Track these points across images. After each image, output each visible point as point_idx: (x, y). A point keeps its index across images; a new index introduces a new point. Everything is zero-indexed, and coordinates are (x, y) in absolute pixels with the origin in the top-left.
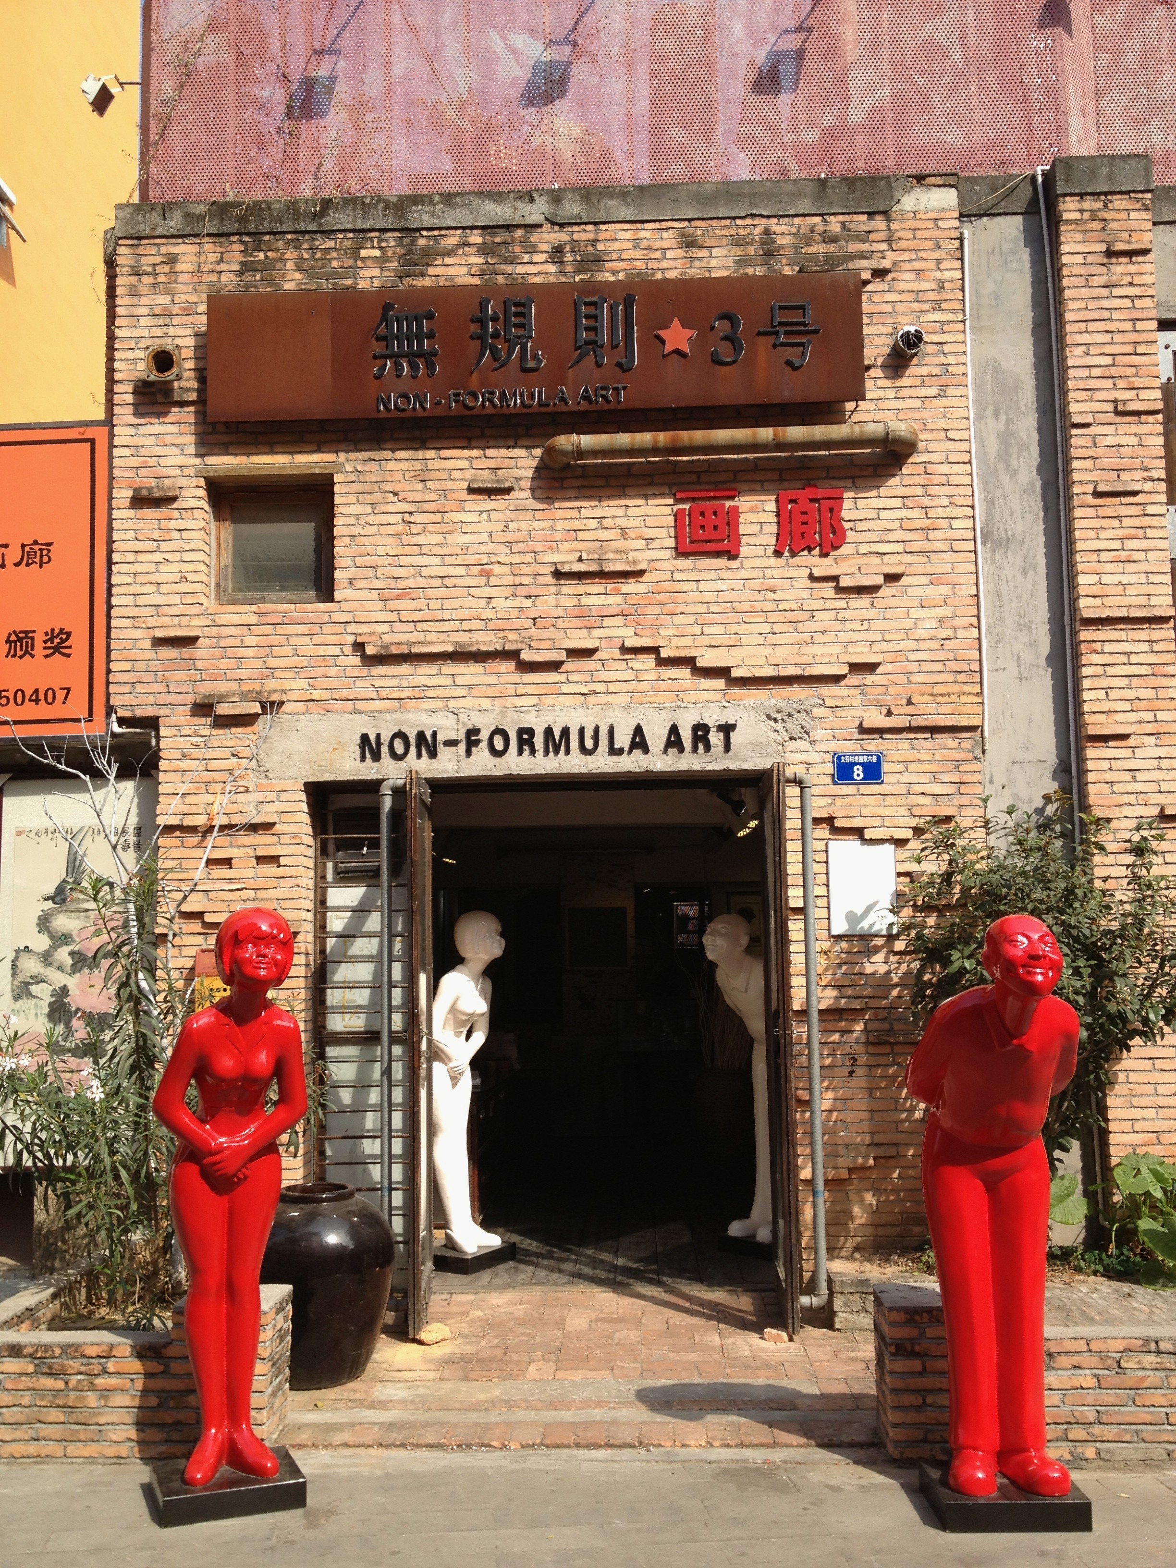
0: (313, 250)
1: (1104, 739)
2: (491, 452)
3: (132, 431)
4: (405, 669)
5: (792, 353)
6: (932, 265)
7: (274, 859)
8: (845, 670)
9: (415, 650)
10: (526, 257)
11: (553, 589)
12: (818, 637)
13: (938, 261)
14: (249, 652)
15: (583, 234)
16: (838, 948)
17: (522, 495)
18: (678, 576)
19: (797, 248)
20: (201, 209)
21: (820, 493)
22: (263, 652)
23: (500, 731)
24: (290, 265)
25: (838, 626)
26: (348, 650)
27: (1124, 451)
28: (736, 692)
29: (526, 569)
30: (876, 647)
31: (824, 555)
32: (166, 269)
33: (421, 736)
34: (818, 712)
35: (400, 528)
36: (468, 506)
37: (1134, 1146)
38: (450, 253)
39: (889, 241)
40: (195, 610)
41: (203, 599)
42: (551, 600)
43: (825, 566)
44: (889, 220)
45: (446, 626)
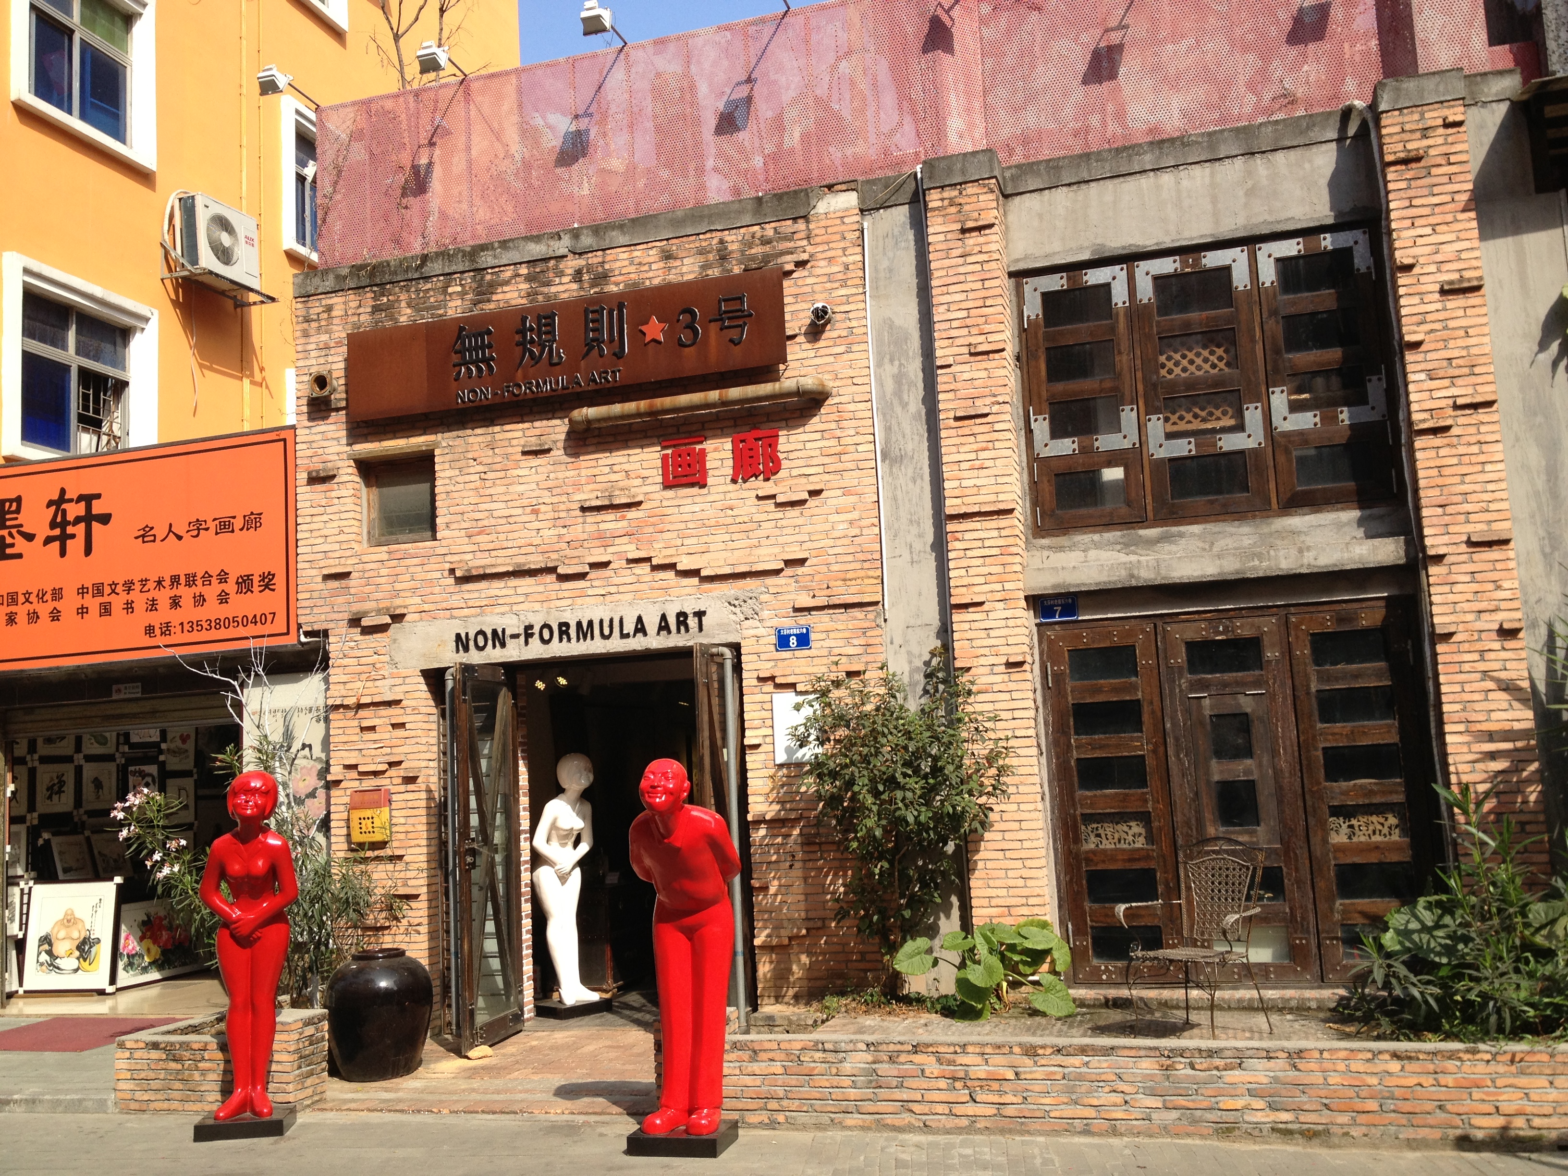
0: (418, 291)
1: (966, 606)
2: (537, 424)
3: (307, 431)
4: (483, 584)
5: (734, 334)
6: (840, 252)
7: (402, 725)
8: (781, 565)
9: (488, 571)
10: (557, 280)
11: (581, 520)
12: (764, 542)
13: (844, 249)
14: (382, 580)
15: (594, 259)
16: (780, 773)
17: (558, 453)
18: (665, 503)
19: (742, 252)
20: (345, 271)
21: (760, 433)
22: (392, 579)
23: (546, 626)
24: (403, 304)
25: (777, 532)
26: (446, 573)
27: (976, 383)
28: (707, 586)
29: (562, 507)
30: (805, 546)
31: (767, 479)
32: (325, 315)
33: (495, 632)
34: (764, 597)
35: (478, 484)
36: (523, 464)
37: (991, 917)
38: (507, 283)
39: (808, 238)
40: (349, 553)
41: (354, 545)
42: (579, 528)
43: (768, 488)
44: (808, 222)
45: (510, 552)
